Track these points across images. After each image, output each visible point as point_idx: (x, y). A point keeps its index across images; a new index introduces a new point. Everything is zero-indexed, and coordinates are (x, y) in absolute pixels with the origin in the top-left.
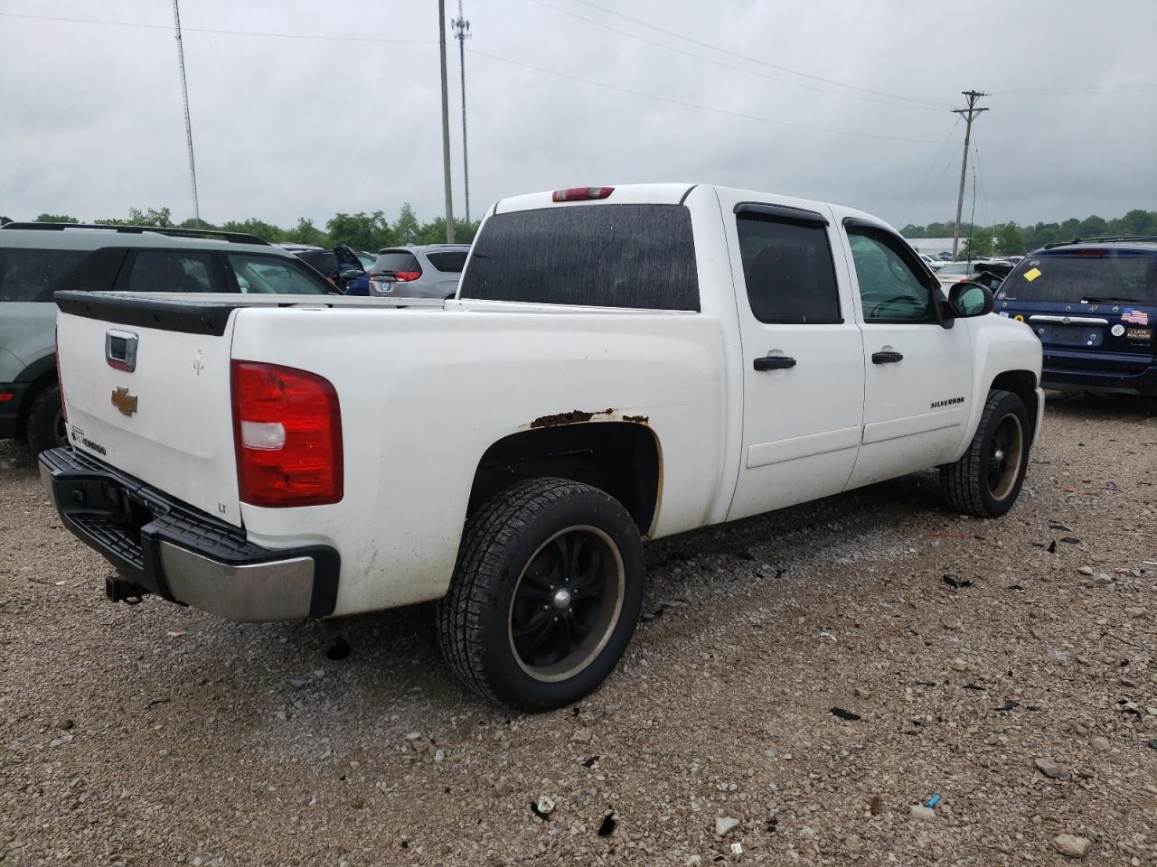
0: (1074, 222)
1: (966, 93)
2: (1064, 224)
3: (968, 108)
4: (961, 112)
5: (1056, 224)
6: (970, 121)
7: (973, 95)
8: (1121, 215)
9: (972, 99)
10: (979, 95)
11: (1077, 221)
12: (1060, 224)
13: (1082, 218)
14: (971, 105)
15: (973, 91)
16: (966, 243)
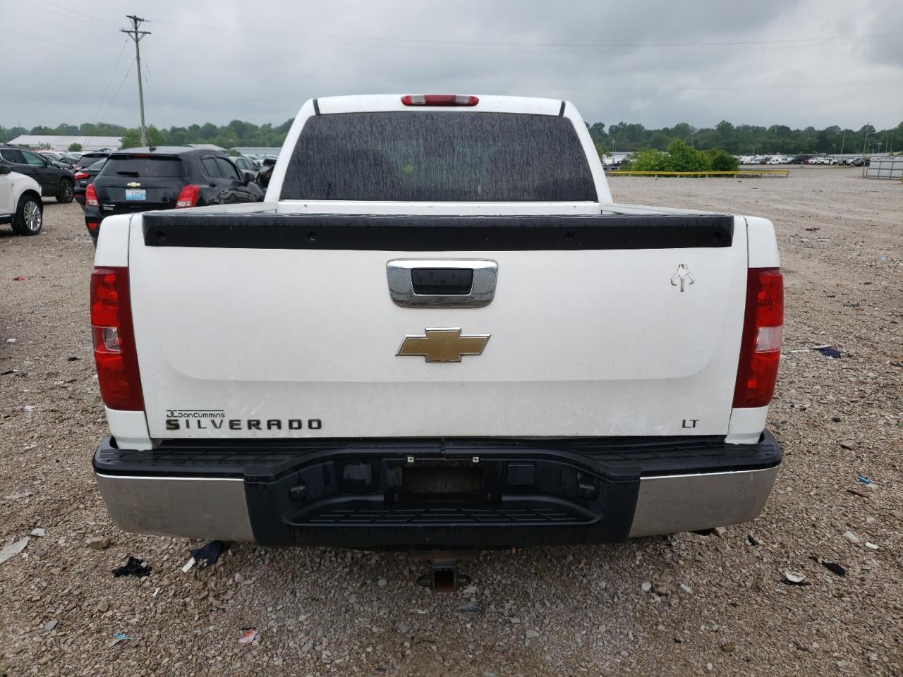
0: (195, 127)
1: (130, 17)
2: (189, 128)
3: (134, 30)
4: (128, 32)
5: (184, 128)
6: (137, 41)
7: (136, 19)
8: (226, 124)
9: (136, 23)
10: (140, 20)
11: (198, 127)
12: (186, 128)
13: (201, 125)
14: (136, 28)
15: (135, 16)
16: (122, 141)
